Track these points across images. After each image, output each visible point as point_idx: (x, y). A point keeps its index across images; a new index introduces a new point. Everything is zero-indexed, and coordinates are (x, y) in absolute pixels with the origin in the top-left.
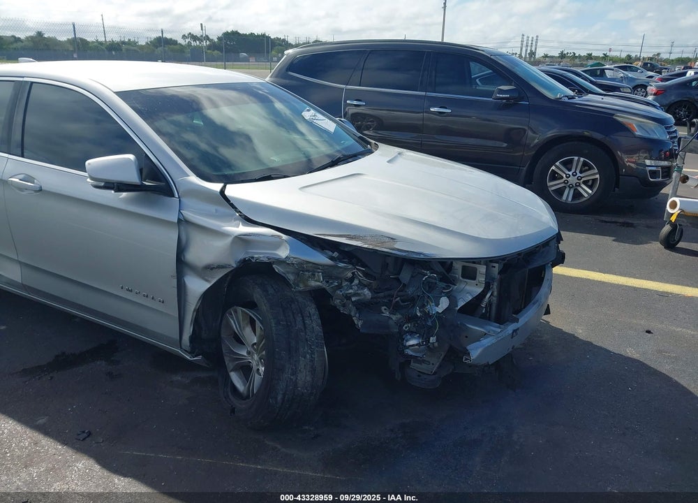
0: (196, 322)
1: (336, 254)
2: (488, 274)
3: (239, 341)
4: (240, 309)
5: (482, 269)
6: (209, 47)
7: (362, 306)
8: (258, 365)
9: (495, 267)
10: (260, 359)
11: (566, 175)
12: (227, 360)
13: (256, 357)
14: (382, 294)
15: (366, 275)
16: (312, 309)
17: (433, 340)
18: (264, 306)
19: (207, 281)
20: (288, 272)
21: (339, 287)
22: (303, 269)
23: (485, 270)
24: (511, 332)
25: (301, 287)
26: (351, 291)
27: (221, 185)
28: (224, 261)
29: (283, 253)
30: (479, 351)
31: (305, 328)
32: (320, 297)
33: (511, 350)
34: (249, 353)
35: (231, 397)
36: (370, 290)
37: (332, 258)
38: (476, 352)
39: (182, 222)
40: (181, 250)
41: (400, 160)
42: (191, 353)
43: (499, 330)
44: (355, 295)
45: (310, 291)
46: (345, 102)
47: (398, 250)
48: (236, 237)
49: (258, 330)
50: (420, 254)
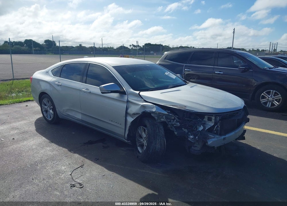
0: (129, 130)
1: (169, 112)
2: (215, 119)
3: (141, 137)
4: (141, 127)
5: (213, 118)
6: (139, 49)
7: (177, 128)
8: (146, 144)
9: (217, 118)
10: (146, 142)
11: (268, 97)
12: (137, 143)
13: (145, 141)
14: (183, 124)
15: (178, 118)
16: (162, 127)
17: (197, 137)
18: (148, 125)
19: (133, 118)
20: (155, 116)
21: (170, 121)
22: (160, 115)
23: (214, 118)
24: (223, 138)
25: (159, 121)
26: (173, 123)
27: (139, 92)
28: (138, 112)
29: (154, 110)
30: (211, 142)
31: (159, 132)
32: (164, 124)
33: (223, 144)
34: (143, 140)
35: (137, 153)
36: (179, 123)
37: (168, 112)
38: (210, 142)
39: (128, 101)
40: (127, 109)
41: (195, 87)
42: (128, 140)
43: (218, 137)
44: (175, 124)
45: (161, 122)
46: (184, 69)
47: (187, 109)
48: (142, 105)
49: (146, 132)
50: (193, 111)
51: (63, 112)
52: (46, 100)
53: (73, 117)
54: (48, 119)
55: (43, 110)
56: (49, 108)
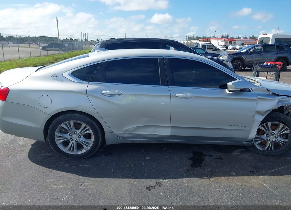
34: (268, 137)
51: (124, 133)
52: (72, 123)
53: (150, 136)
54: (72, 153)
55: (59, 143)
56: (74, 136)
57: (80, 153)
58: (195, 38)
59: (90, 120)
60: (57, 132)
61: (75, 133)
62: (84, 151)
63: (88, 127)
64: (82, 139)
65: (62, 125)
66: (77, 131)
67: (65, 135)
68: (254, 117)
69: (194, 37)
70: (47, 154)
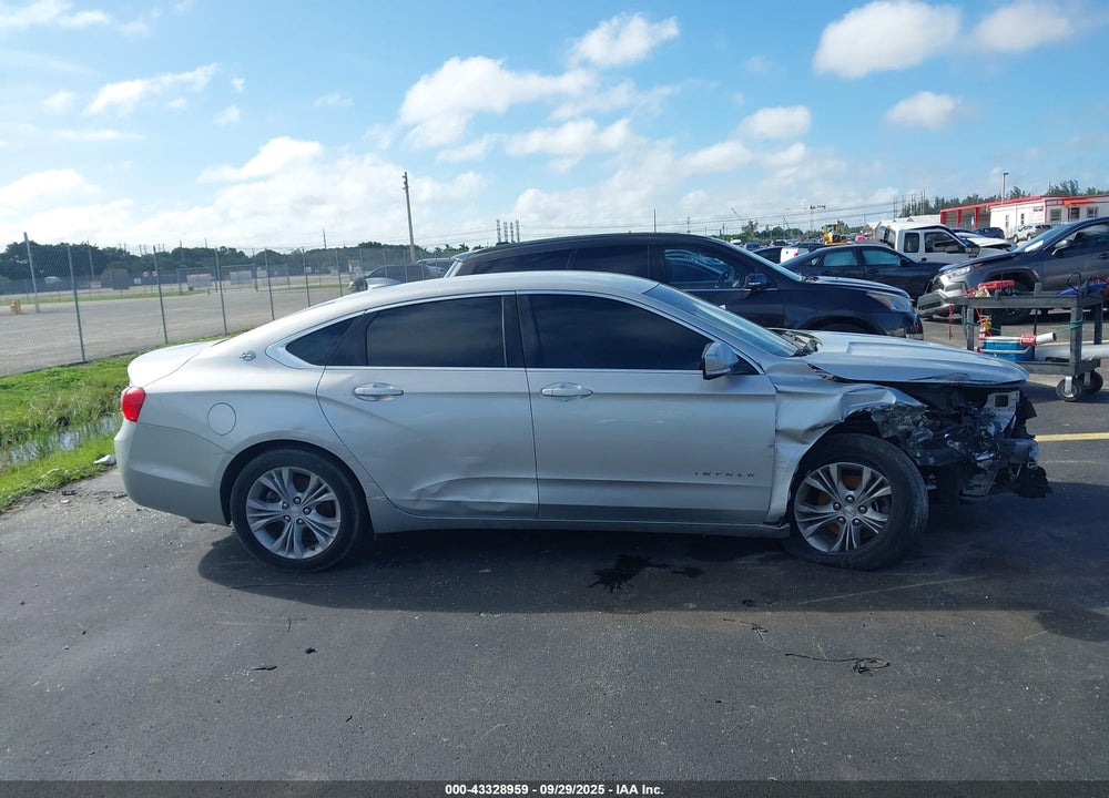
12: (800, 526)
13: (850, 509)
19: (804, 443)
22: (892, 415)
26: (920, 432)
28: (834, 419)
29: (891, 401)
34: (837, 509)
40: (777, 418)
42: (778, 523)
47: (976, 381)
48: (844, 394)
51: (417, 500)
52: (285, 472)
53: (484, 508)
54: (290, 556)
55: (256, 526)
56: (294, 508)
57: (309, 554)
58: (932, 205)
59: (328, 464)
60: (253, 499)
61: (296, 501)
62: (319, 550)
63: (325, 485)
64: (314, 516)
65: (263, 480)
66: (299, 495)
67: (271, 507)
68: (772, 446)
69: (927, 203)
70: (236, 562)
